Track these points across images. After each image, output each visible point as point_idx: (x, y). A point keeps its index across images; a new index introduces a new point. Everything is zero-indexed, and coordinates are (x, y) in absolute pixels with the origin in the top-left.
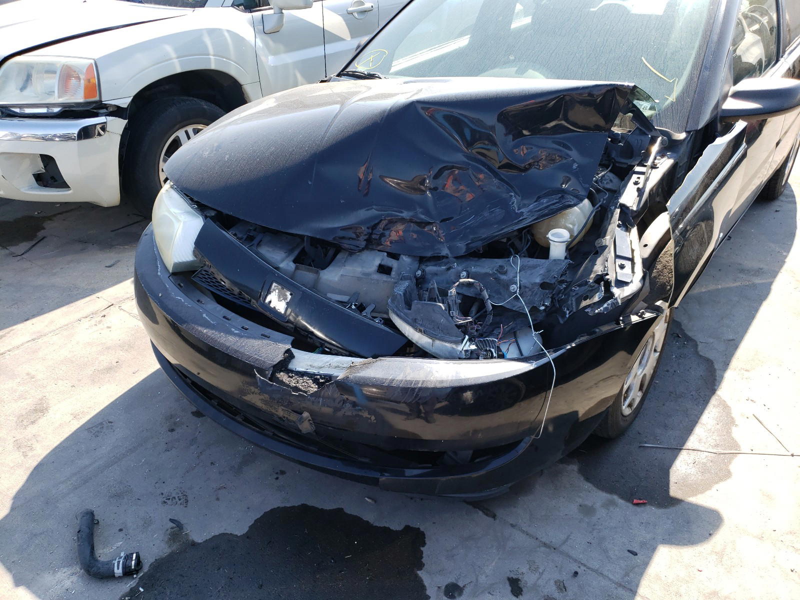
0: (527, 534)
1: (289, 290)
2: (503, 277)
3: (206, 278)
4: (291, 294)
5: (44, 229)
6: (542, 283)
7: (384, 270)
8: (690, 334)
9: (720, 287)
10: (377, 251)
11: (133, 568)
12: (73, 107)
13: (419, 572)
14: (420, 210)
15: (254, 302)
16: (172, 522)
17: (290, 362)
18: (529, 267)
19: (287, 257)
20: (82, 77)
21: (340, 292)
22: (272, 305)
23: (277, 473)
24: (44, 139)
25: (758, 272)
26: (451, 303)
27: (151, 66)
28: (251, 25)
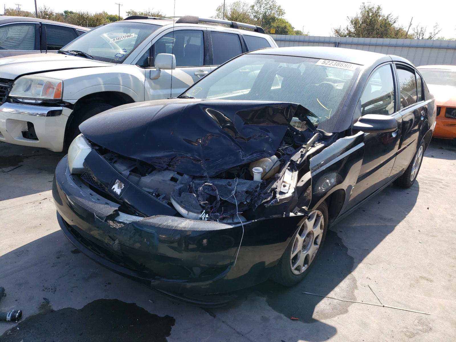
0: (230, 327)
1: (124, 183)
2: (230, 187)
3: (86, 177)
4: (124, 185)
5: (23, 161)
6: (246, 191)
7: (173, 179)
8: (345, 244)
9: (367, 224)
10: (172, 171)
11: (16, 317)
12: (48, 101)
13: (167, 338)
14: (196, 154)
15: (107, 189)
16: (45, 300)
17: (116, 217)
18: (243, 183)
19: (127, 169)
20: (55, 88)
21: (150, 188)
22: (114, 190)
23: (106, 283)
24: (32, 115)
25: (390, 220)
26: (199, 194)
27: (89, 87)
28: (144, 74)
